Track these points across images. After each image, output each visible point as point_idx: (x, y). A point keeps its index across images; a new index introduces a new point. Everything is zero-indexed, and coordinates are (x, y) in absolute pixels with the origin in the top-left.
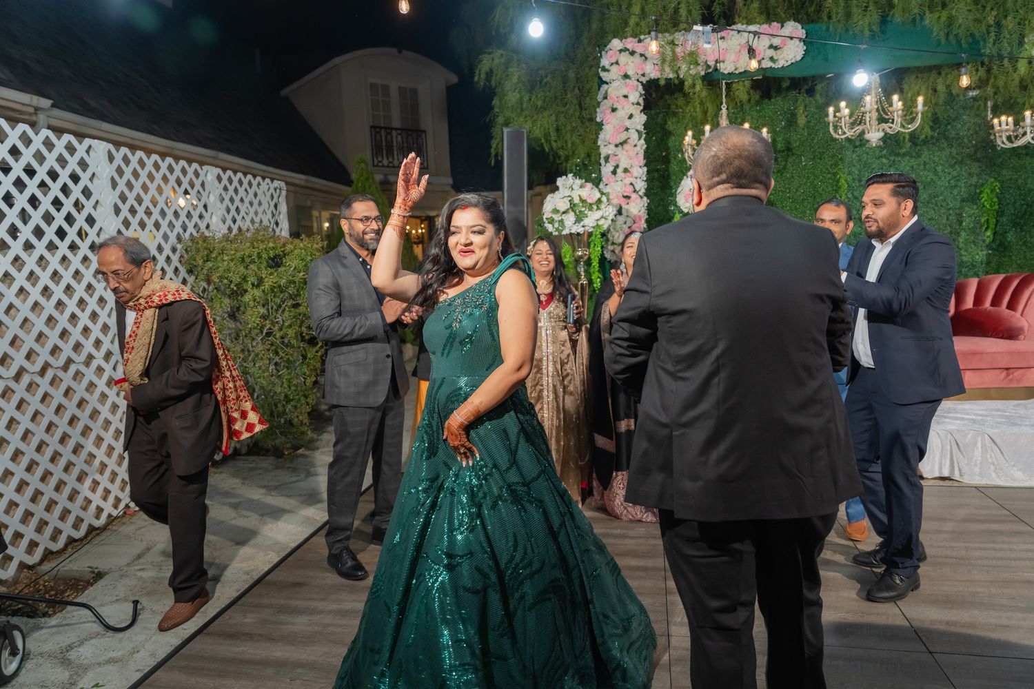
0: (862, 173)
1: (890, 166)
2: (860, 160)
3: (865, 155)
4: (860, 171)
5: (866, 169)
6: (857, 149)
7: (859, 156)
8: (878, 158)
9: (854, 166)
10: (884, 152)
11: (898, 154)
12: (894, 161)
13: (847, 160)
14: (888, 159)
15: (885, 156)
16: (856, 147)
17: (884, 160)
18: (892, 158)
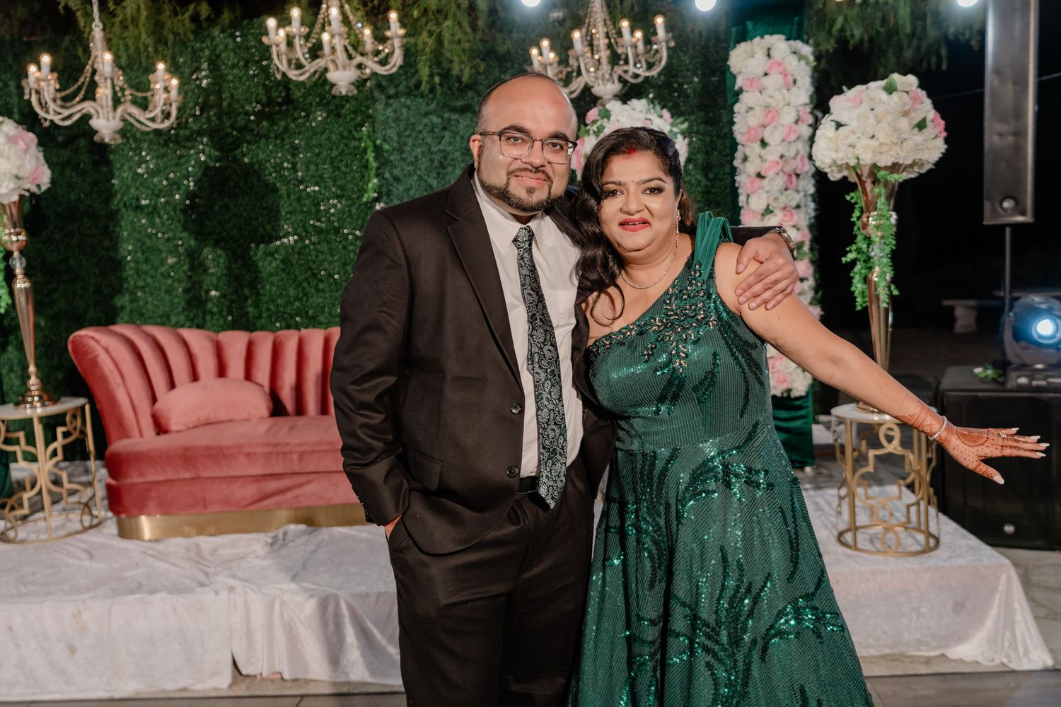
0: (403, 139)
1: (444, 128)
2: (398, 118)
3: (404, 111)
4: (399, 135)
5: (408, 133)
6: (391, 101)
7: (395, 111)
8: (426, 114)
9: (390, 127)
10: (433, 106)
11: (454, 110)
12: (449, 120)
13: (380, 118)
14: (438, 116)
15: (434, 112)
16: (389, 97)
17: (435, 119)
18: (446, 115)
